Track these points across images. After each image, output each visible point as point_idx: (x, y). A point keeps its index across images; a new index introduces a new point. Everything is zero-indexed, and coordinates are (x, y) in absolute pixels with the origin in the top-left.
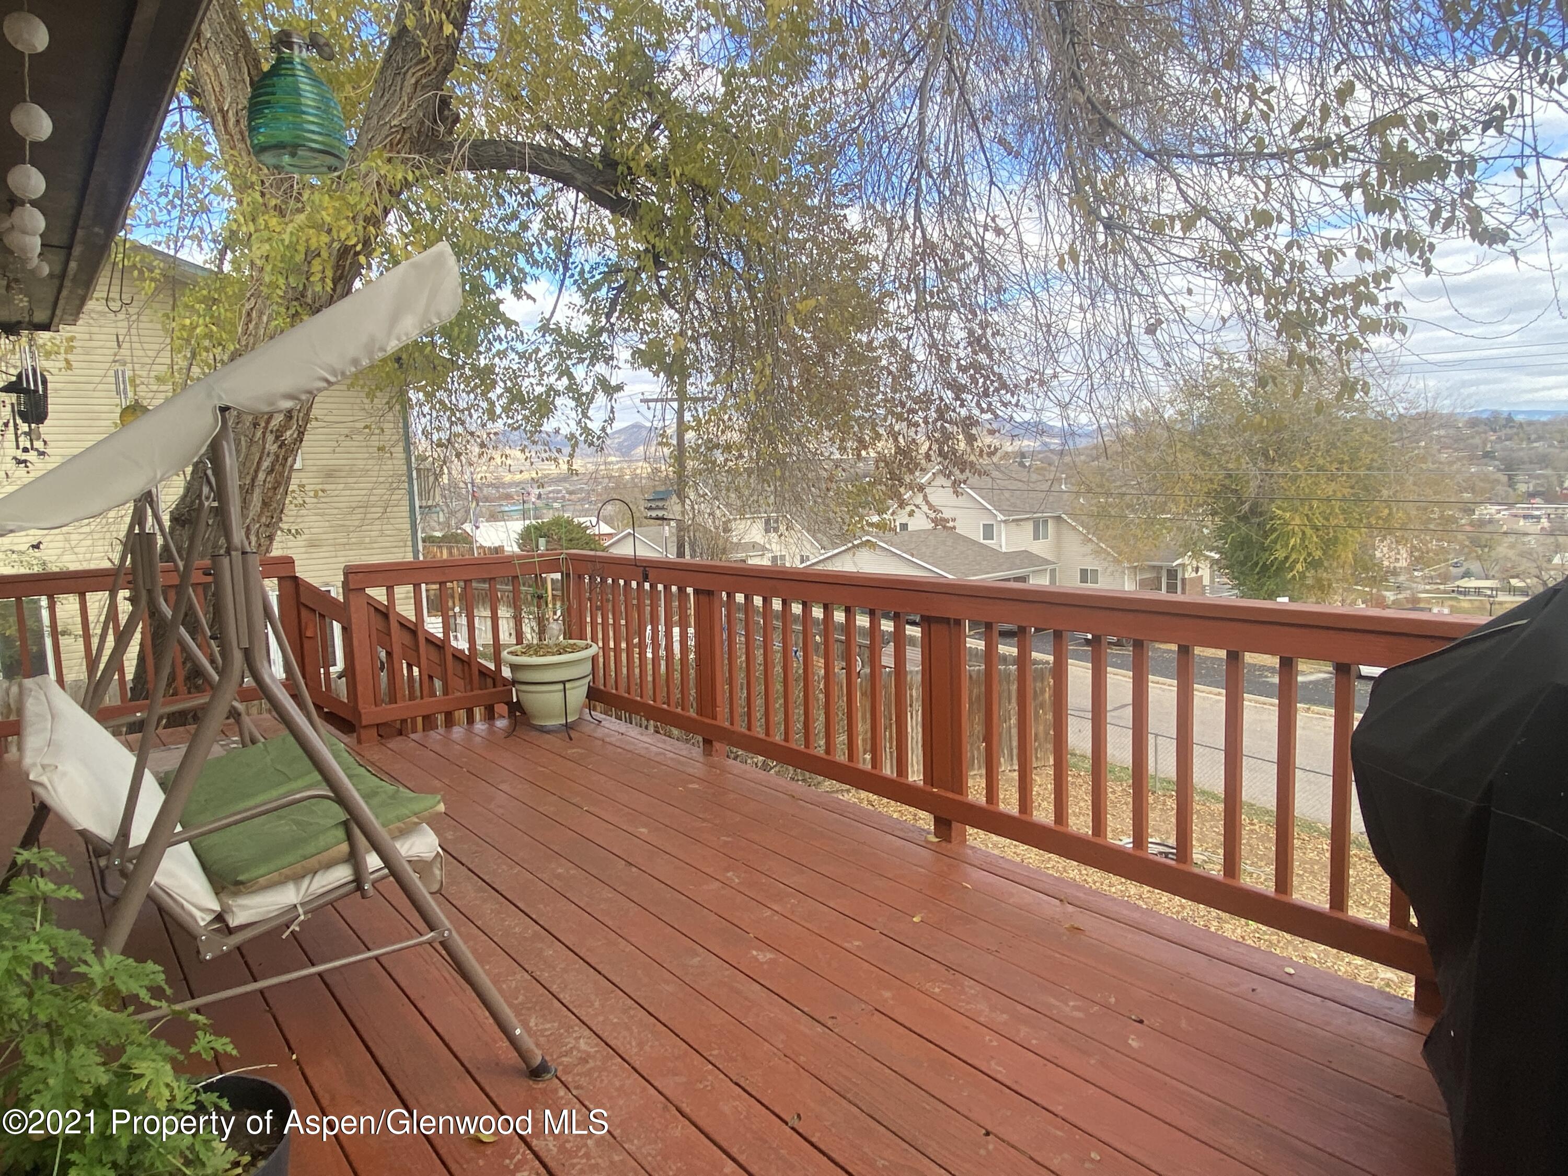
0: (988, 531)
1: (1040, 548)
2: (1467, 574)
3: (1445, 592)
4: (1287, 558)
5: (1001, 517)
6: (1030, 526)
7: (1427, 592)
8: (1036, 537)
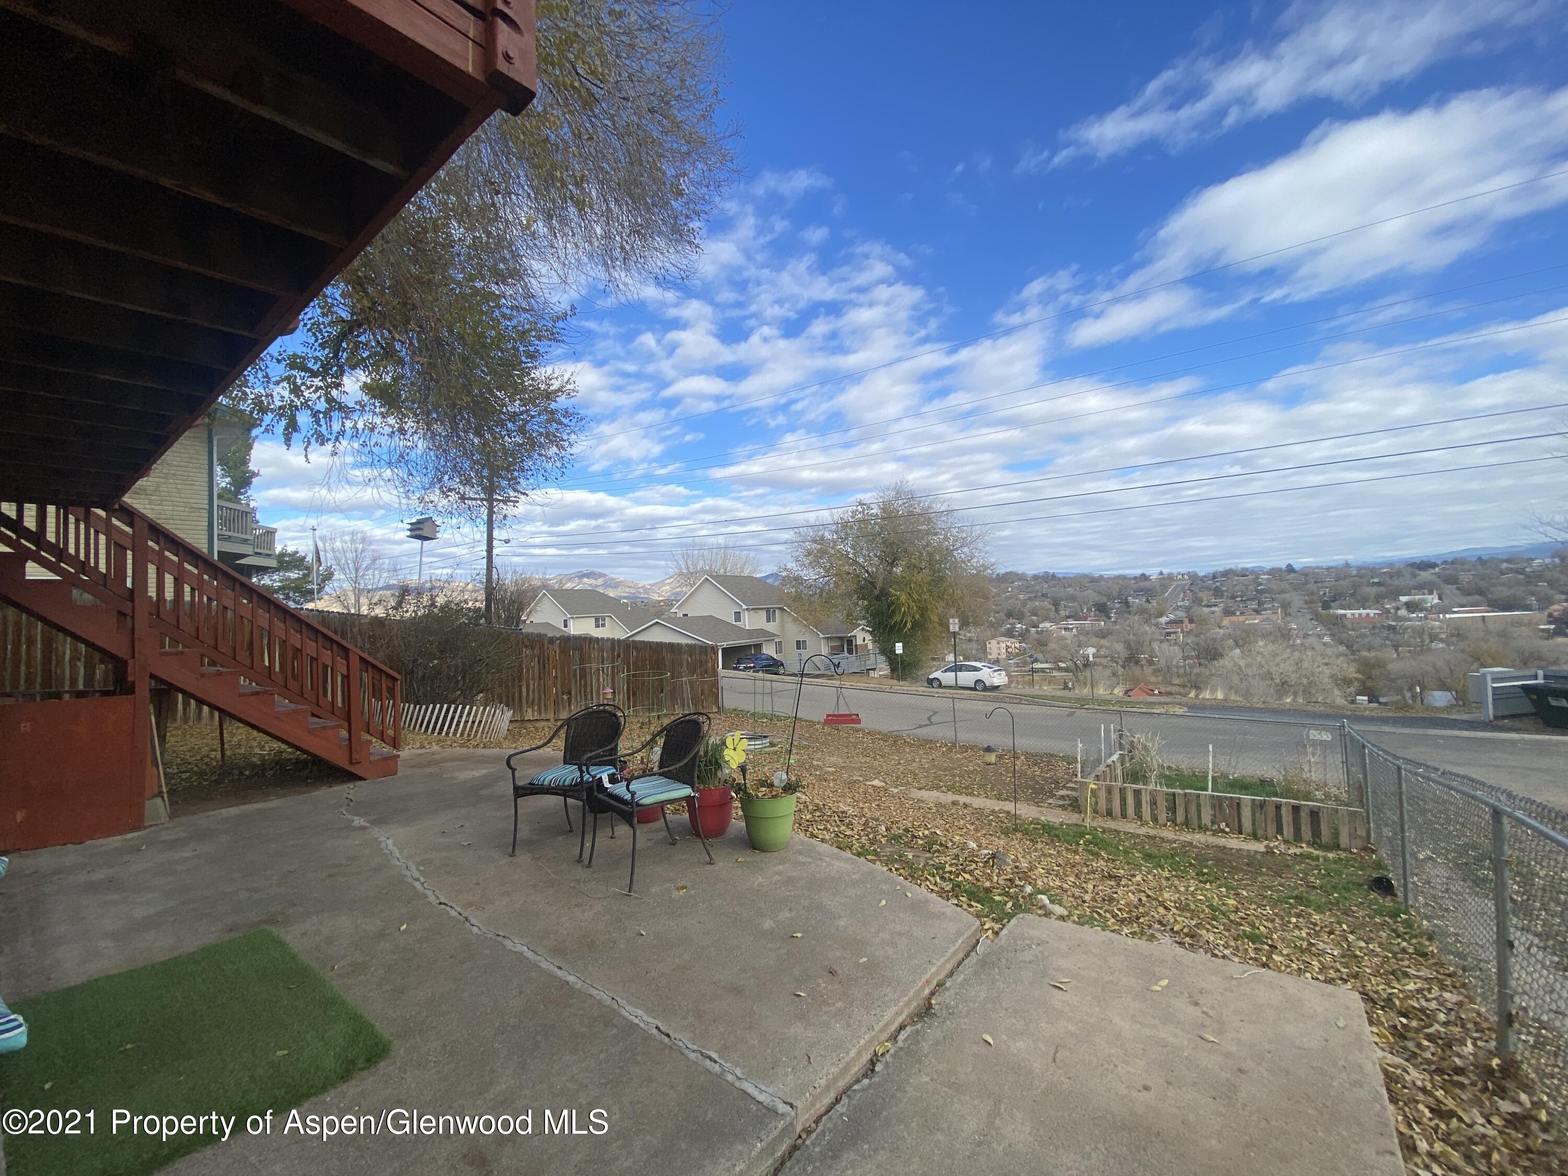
0: (738, 616)
1: (771, 627)
2: (1036, 661)
3: (1025, 671)
4: (902, 621)
5: (744, 607)
6: (764, 614)
7: (1015, 671)
8: (768, 621)
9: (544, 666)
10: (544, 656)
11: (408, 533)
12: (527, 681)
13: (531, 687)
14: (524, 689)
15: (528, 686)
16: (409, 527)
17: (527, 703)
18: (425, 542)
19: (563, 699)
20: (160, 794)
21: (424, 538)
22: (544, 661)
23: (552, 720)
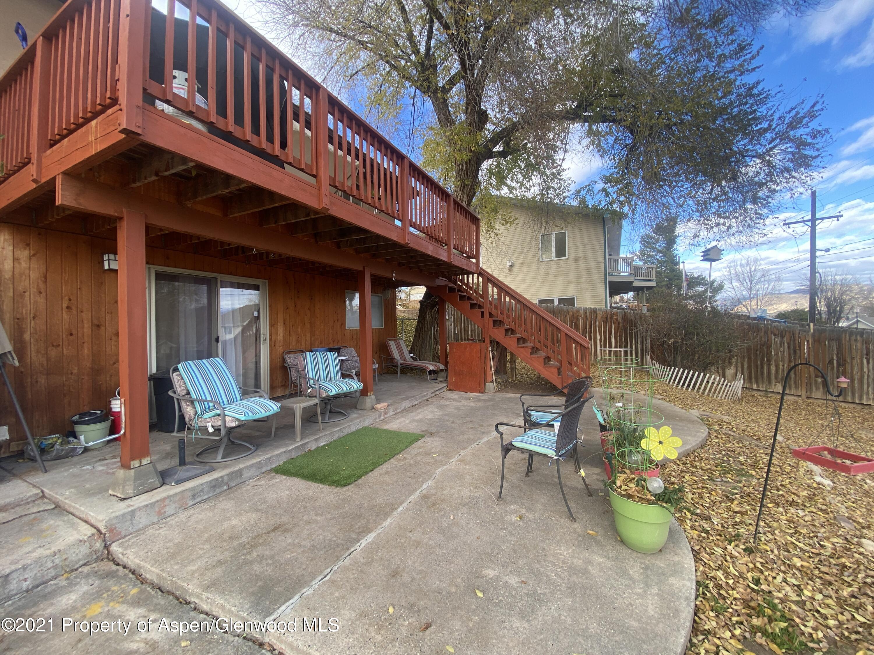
9: (795, 352)
10: (794, 343)
11: (702, 258)
12: (776, 361)
13: (781, 367)
14: (773, 368)
15: (777, 366)
16: (703, 254)
17: (776, 378)
18: (713, 263)
19: (816, 381)
20: (492, 382)
21: (712, 260)
22: (795, 348)
23: (804, 396)
